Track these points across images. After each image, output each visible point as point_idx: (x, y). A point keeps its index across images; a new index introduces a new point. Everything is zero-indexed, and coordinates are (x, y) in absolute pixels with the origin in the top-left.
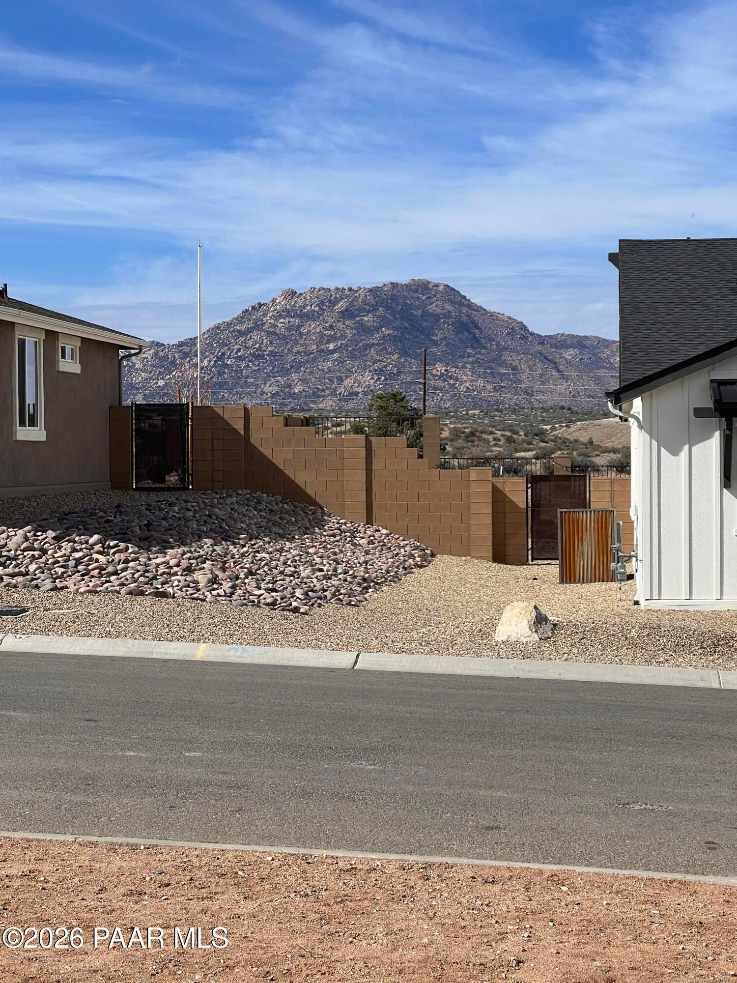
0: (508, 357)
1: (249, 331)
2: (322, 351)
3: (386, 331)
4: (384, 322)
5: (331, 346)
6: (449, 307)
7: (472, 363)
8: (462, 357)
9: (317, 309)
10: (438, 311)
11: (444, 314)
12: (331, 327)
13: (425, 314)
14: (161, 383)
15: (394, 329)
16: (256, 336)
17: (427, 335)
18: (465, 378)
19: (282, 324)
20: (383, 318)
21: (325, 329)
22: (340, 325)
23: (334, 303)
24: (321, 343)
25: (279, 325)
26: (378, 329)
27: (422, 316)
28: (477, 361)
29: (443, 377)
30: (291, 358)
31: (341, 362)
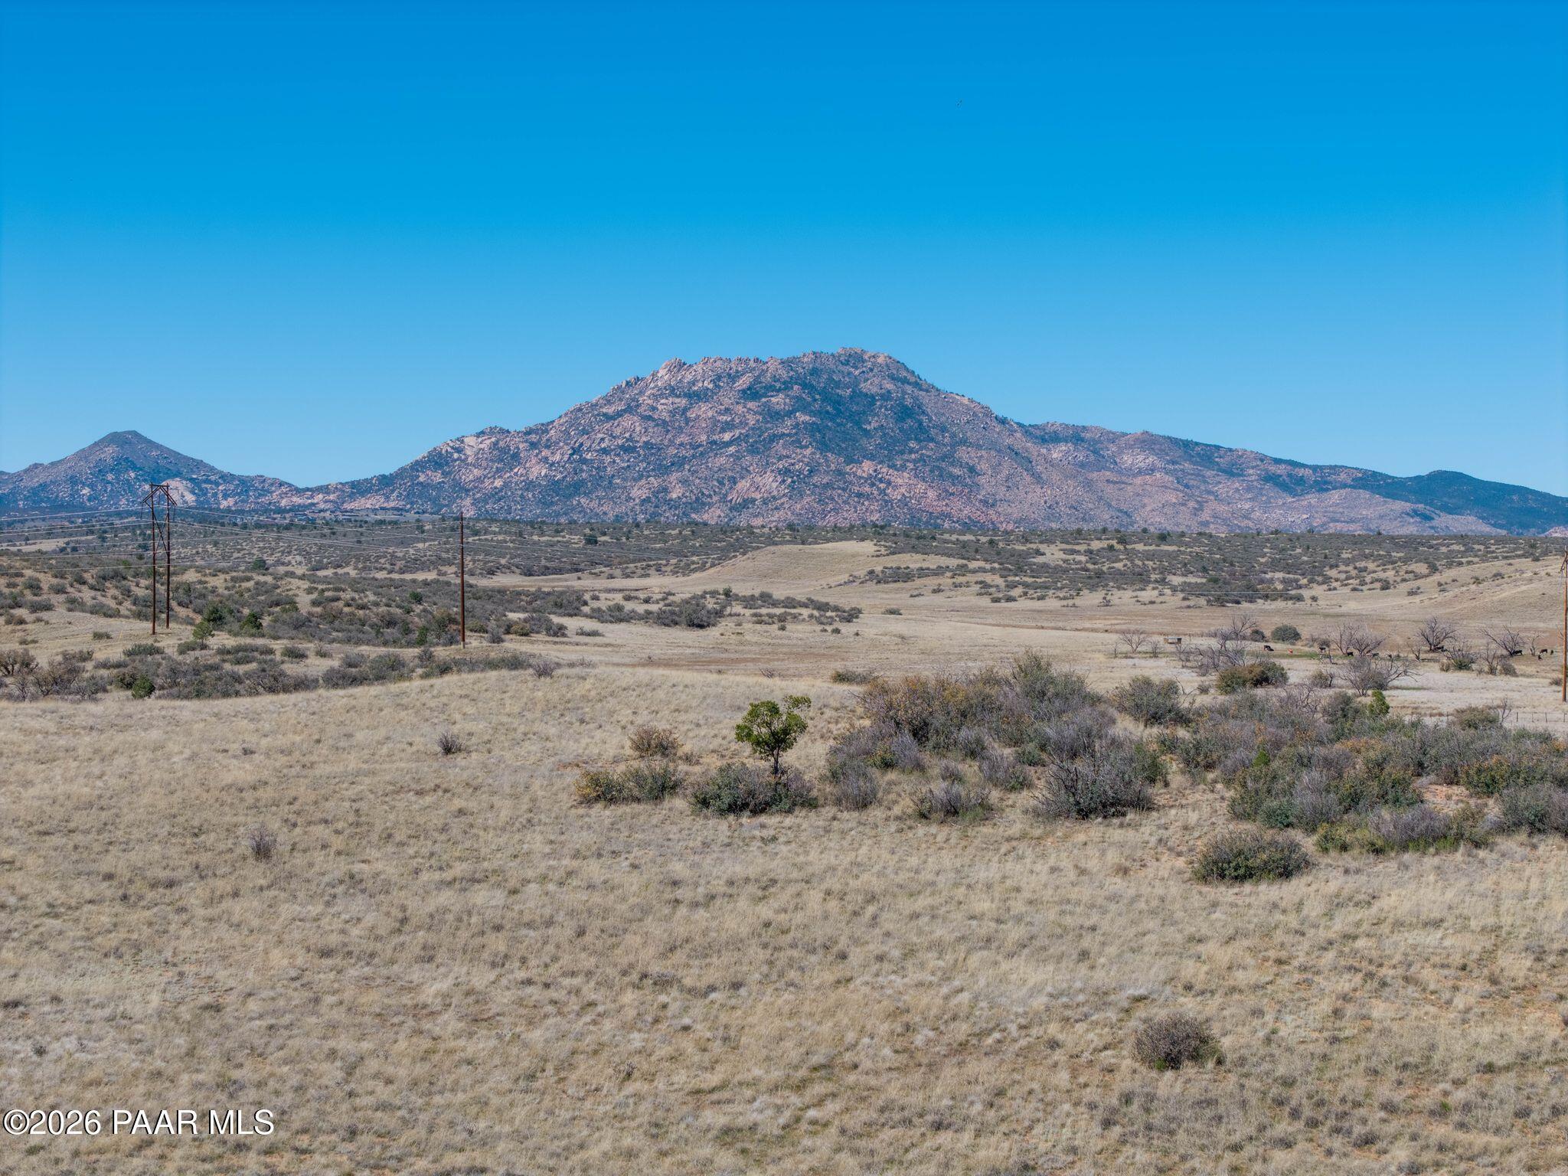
0: (963, 454)
1: (619, 414)
2: (714, 442)
3: (802, 417)
4: (800, 405)
5: (727, 437)
6: (890, 386)
7: (915, 461)
8: (902, 453)
9: (711, 386)
10: (874, 390)
11: (882, 396)
12: (727, 410)
13: (857, 395)
14: (498, 483)
15: (812, 413)
16: (627, 421)
17: (858, 424)
18: (900, 481)
19: (664, 407)
20: (799, 398)
21: (720, 413)
22: (740, 409)
23: (733, 378)
24: (713, 432)
25: (660, 407)
26: (790, 413)
27: (851, 397)
28: (922, 459)
29: (872, 480)
30: (672, 451)
31: (737, 457)
